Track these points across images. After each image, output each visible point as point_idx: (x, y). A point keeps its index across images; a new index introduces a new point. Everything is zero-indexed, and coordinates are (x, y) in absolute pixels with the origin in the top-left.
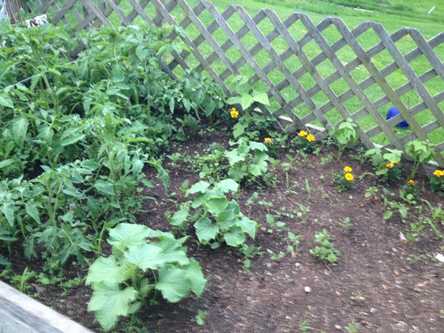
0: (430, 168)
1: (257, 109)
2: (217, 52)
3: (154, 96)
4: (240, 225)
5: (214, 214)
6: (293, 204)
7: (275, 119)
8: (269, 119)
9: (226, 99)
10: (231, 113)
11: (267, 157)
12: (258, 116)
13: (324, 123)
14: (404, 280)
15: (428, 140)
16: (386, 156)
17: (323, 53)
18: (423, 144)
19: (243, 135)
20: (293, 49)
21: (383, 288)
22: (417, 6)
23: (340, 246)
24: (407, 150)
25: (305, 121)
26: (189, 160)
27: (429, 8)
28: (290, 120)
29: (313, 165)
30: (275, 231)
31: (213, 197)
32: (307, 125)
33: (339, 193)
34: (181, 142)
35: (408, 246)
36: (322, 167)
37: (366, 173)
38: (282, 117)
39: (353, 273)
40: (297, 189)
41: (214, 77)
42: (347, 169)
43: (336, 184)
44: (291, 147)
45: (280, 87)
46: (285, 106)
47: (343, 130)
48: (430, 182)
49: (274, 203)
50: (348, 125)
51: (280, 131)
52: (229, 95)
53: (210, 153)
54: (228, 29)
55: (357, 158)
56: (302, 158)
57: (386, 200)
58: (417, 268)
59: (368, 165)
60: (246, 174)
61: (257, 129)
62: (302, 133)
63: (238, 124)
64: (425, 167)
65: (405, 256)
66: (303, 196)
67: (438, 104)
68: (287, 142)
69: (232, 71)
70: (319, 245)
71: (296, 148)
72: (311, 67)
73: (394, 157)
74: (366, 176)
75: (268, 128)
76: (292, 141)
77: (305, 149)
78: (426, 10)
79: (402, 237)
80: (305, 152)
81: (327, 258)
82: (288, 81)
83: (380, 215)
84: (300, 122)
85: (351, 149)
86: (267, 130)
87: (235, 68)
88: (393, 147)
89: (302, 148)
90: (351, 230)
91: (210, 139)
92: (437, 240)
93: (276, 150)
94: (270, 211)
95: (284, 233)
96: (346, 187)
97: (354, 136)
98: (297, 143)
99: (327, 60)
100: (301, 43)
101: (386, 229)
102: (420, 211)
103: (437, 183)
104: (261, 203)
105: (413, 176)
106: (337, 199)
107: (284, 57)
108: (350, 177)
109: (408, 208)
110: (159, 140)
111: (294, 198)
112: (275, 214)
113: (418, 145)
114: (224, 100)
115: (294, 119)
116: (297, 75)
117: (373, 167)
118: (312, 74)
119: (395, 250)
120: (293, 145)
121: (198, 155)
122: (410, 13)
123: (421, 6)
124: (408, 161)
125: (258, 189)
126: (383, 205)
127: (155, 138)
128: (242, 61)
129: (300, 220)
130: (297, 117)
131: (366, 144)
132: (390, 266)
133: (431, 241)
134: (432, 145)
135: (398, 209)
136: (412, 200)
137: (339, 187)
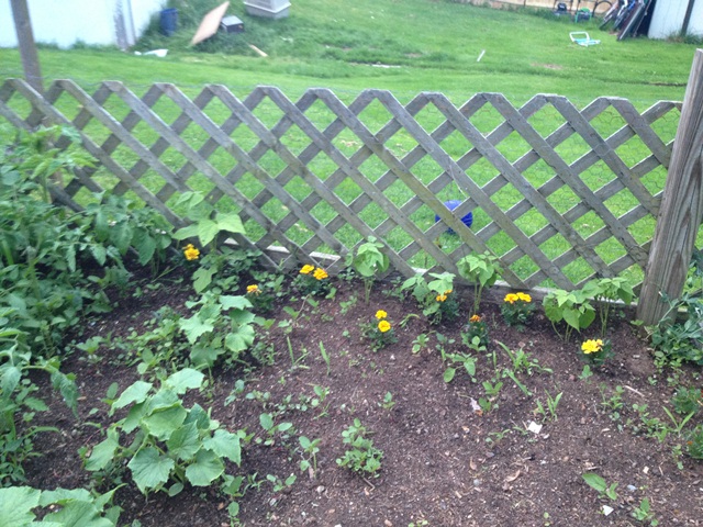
0: (500, 291)
1: (230, 241)
2: (145, 160)
3: (38, 246)
4: (212, 447)
5: (163, 436)
6: (306, 387)
7: (261, 253)
8: (250, 254)
9: (174, 231)
10: (187, 252)
11: (252, 317)
12: (232, 251)
13: (337, 249)
14: (486, 476)
15: (487, 253)
16: (433, 286)
17: (313, 143)
18: (480, 259)
19: (211, 287)
20: (267, 142)
21: (456, 497)
22: (462, 53)
23: (383, 441)
24: (461, 272)
25: (309, 248)
26: (118, 344)
27: (478, 54)
28: (283, 249)
29: (331, 315)
30: (277, 440)
31: (158, 407)
32: (313, 254)
33: (374, 354)
34: (104, 316)
35: (484, 420)
36: (344, 318)
37: (409, 315)
38: (271, 247)
39: (408, 482)
40: (309, 361)
41: (147, 199)
42: (381, 314)
43: (367, 340)
44: (293, 293)
45: (260, 202)
46: (273, 230)
47: (363, 255)
48: (503, 313)
49: (273, 392)
50: (371, 246)
51: (272, 271)
52: (177, 224)
53: (156, 326)
54: (155, 121)
55: (393, 294)
56: (312, 308)
57: (443, 351)
58: (502, 452)
59: (411, 302)
60: (222, 352)
61: (234, 273)
62: (306, 269)
63: (200, 269)
64: (492, 291)
65: (483, 437)
66: (318, 371)
67: (491, 198)
68: (285, 285)
69: (177, 187)
70: (351, 448)
71: (301, 293)
72: (300, 168)
73: (443, 285)
74: (411, 318)
75: (252, 267)
76: (293, 284)
77: (314, 293)
78: (473, 57)
79: (475, 406)
80: (316, 297)
81: (365, 468)
82: (268, 192)
83: (438, 376)
84: (300, 251)
85: (383, 282)
86: (252, 272)
87: (180, 181)
88: (441, 270)
89: (310, 291)
90: (397, 411)
91: (155, 303)
92: (525, 401)
93: (268, 302)
94: (267, 406)
95: (293, 439)
96: (383, 343)
97: (382, 263)
98: (300, 285)
99: (322, 154)
100: (277, 132)
101: (449, 398)
102: (495, 360)
103: (512, 313)
104: (250, 396)
105: (477, 308)
106: (372, 365)
107: (256, 154)
108: (385, 326)
109: (476, 360)
110: (58, 320)
111: (306, 375)
112: (277, 410)
113: (474, 263)
114: (171, 234)
115: (290, 247)
116: (281, 181)
117: (418, 303)
118: (303, 178)
119: (466, 429)
120: (295, 289)
121: (134, 334)
122: (452, 64)
123: (466, 52)
124: (466, 287)
125: (244, 373)
126: (441, 361)
127: (51, 317)
128: (189, 168)
129: (317, 410)
130: (294, 246)
131: (403, 271)
132: (463, 458)
133: (517, 404)
134: (494, 258)
135: (462, 363)
136: (480, 345)
137: (373, 344)
